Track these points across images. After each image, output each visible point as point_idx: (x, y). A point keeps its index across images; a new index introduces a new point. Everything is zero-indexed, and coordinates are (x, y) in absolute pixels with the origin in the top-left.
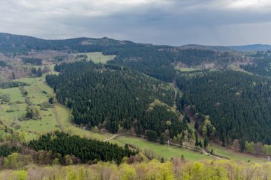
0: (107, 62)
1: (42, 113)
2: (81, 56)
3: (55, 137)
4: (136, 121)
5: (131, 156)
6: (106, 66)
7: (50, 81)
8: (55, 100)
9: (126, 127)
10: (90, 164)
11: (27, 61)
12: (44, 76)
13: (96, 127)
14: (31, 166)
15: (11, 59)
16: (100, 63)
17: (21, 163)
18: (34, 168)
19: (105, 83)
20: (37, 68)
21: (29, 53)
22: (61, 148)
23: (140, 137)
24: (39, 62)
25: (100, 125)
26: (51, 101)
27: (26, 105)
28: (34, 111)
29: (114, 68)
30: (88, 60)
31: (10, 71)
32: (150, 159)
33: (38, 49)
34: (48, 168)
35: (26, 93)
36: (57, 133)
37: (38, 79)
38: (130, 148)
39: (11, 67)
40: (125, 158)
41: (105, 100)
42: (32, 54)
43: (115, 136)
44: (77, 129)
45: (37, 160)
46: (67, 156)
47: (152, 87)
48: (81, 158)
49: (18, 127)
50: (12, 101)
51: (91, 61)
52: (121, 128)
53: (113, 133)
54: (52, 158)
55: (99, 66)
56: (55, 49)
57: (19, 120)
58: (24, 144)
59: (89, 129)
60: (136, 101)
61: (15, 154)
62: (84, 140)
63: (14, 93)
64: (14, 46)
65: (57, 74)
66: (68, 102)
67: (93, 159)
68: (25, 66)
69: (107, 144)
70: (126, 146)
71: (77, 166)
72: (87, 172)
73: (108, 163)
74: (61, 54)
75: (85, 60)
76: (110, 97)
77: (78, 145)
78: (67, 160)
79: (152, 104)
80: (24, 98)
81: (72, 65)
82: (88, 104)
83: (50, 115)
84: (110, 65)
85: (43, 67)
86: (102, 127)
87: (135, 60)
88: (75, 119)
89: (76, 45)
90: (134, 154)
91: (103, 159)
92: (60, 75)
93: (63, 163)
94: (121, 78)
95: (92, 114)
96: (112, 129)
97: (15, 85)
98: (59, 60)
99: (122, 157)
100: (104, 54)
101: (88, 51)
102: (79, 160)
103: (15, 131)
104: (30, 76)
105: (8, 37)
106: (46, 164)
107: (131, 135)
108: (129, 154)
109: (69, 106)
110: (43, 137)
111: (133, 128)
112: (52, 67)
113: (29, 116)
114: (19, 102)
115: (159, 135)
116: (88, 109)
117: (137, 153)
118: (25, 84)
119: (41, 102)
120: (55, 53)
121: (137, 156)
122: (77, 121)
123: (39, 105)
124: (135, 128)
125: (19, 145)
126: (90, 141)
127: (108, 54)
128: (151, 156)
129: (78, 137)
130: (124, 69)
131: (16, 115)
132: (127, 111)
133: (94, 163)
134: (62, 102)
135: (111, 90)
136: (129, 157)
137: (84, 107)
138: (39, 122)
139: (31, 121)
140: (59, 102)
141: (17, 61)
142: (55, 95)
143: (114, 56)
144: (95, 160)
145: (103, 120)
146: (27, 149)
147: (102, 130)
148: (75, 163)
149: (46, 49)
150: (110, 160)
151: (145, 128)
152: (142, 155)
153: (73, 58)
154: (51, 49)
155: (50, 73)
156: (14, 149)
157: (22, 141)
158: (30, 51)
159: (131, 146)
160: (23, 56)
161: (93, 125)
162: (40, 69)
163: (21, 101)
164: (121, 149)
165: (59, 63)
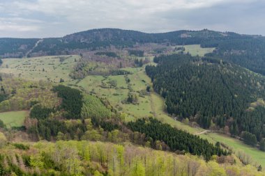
0: (205, 55)
1: (140, 99)
2: (179, 49)
3: (149, 122)
4: (231, 119)
5: (222, 156)
6: (203, 59)
7: (149, 71)
8: (152, 89)
9: (220, 124)
10: (178, 154)
11: (132, 53)
12: (144, 66)
13: (187, 119)
14: (128, 143)
15: (120, 51)
16: (198, 56)
17: (120, 139)
18: (129, 145)
19: (200, 76)
20: (139, 59)
21: (134, 45)
22: (153, 133)
23: (234, 137)
24: (141, 54)
25: (191, 117)
26: (148, 89)
27: (128, 91)
28: (134, 97)
29: (212, 61)
30: (185, 52)
31: (119, 61)
32: (245, 164)
33: (141, 42)
34: (141, 148)
35: (129, 81)
36: (150, 118)
37: (139, 69)
38: (221, 147)
39: (119, 58)
40: (215, 156)
41: (199, 93)
42: (136, 47)
43: (206, 131)
44: (169, 118)
45: (132, 139)
46: (158, 141)
47: (256, 85)
48: (170, 146)
49: (120, 109)
50: (118, 86)
51: (188, 54)
52: (213, 125)
53: (205, 128)
54: (145, 140)
55: (196, 59)
56: (156, 42)
57: (122, 102)
58: (124, 124)
59: (180, 119)
60: (233, 97)
61: (116, 131)
62: (175, 130)
63: (120, 80)
64: (123, 39)
65: (156, 65)
66: (163, 92)
67: (181, 150)
68: (130, 57)
69: (197, 138)
70: (218, 144)
71: (166, 153)
72: (174, 160)
73: (196, 157)
74: (161, 46)
75: (182, 53)
76: (205, 91)
77: (168, 133)
78: (158, 145)
79: (254, 104)
80: (127, 85)
81: (169, 57)
82: (181, 95)
83: (147, 102)
84: (207, 58)
85: (144, 59)
86: (193, 120)
87: (238, 53)
88: (168, 108)
89: (176, 38)
90: (225, 154)
91: (192, 152)
92: (158, 66)
93: (154, 147)
94: (218, 72)
95: (184, 106)
96: (204, 124)
97: (121, 73)
98: (158, 52)
99: (212, 154)
100: (202, 47)
101: (186, 44)
102: (168, 147)
103: (118, 112)
104: (134, 66)
105: (119, 32)
106: (139, 144)
107: (224, 134)
108: (220, 153)
109: (164, 96)
110: (139, 120)
111: (227, 127)
112: (152, 58)
113: (130, 100)
114: (122, 88)
115: (259, 139)
116: (181, 100)
117: (230, 153)
118: (129, 73)
119: (140, 89)
120: (155, 45)
121: (228, 157)
122: (169, 111)
123: (138, 92)
124: (230, 127)
125: (120, 124)
126: (180, 131)
127: (206, 47)
128: (245, 160)
129: (169, 125)
130: (224, 63)
131: (120, 98)
132: (222, 108)
133: (182, 154)
134: (157, 91)
135: (206, 83)
136: (219, 155)
137: (177, 98)
138: (136, 106)
139: (131, 105)
140: (155, 91)
141: (124, 53)
142: (152, 84)
143: (214, 49)
144: (184, 151)
145: (195, 114)
146: (126, 128)
147: (193, 123)
148: (164, 149)
149: (148, 42)
150: (199, 155)
151: (242, 129)
152: (235, 158)
153: (172, 50)
154: (152, 42)
155: (149, 64)
156: (116, 127)
157: (122, 121)
158: (135, 44)
159: (223, 145)
160: (129, 48)
161: (184, 116)
162: (141, 60)
163: (125, 87)
164: (211, 145)
165: (158, 55)
